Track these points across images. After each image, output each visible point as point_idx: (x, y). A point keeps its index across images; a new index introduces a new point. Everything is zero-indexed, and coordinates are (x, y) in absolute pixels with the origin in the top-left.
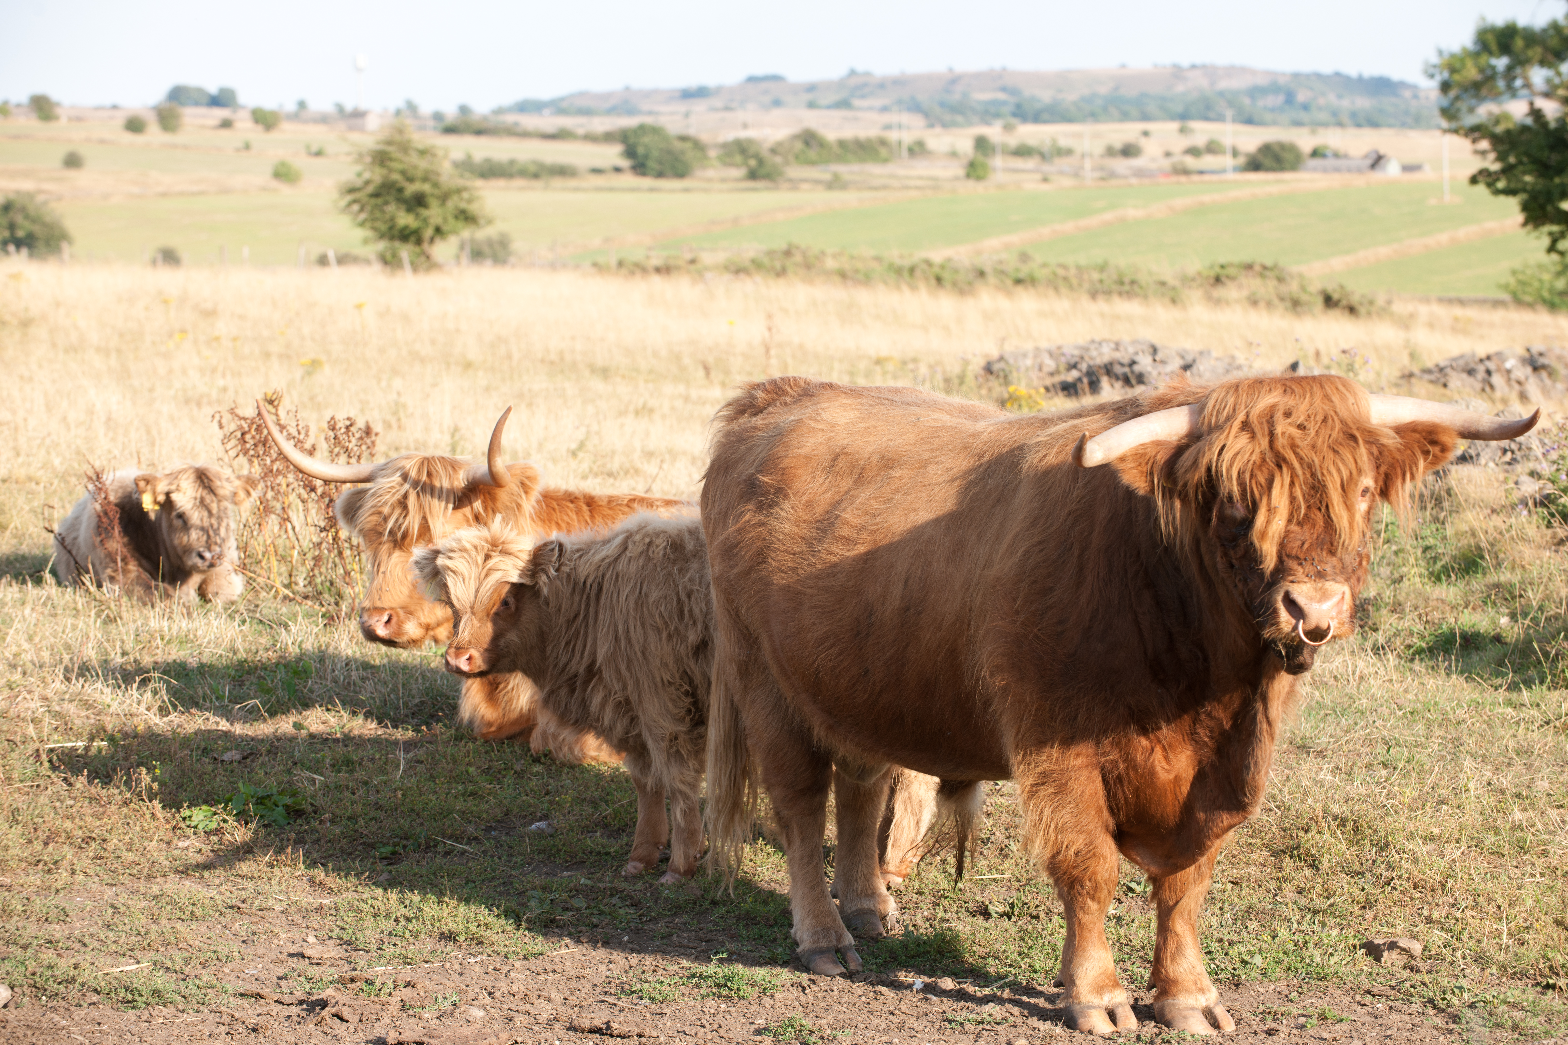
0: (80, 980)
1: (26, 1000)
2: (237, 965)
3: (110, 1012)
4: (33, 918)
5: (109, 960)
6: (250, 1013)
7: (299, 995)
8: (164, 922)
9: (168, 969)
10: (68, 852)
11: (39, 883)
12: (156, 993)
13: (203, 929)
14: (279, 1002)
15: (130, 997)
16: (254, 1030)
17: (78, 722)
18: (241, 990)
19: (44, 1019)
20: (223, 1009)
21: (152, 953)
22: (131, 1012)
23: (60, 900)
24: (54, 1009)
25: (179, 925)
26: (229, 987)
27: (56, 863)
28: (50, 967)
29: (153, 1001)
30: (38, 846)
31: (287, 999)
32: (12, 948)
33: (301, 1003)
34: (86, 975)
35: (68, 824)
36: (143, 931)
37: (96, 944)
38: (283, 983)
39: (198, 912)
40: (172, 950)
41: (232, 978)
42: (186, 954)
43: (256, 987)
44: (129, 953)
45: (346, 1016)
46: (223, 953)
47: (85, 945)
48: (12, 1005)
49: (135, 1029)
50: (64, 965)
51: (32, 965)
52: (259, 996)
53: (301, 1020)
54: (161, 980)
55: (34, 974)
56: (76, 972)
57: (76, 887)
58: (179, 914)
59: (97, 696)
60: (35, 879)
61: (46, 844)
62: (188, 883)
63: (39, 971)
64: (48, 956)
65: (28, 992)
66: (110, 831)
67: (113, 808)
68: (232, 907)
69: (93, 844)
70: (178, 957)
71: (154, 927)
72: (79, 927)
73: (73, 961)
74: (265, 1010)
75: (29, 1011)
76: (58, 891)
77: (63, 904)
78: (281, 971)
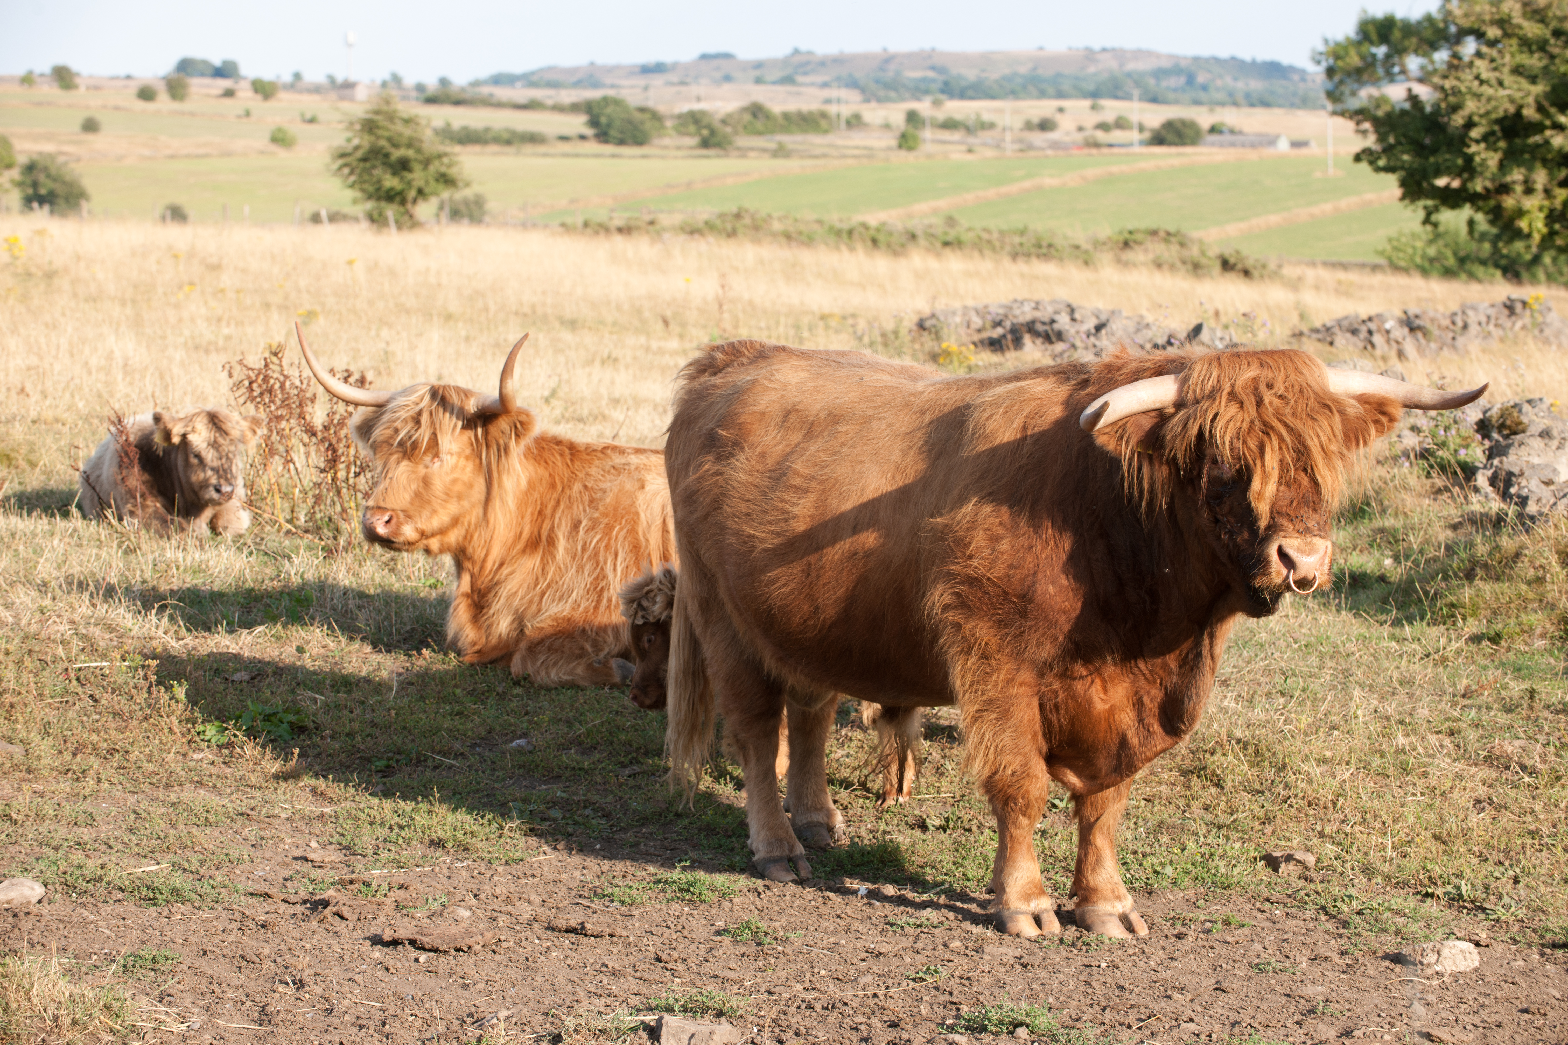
0: (107, 879)
1: (58, 896)
2: (247, 866)
3: (133, 909)
4: (63, 822)
5: (133, 862)
6: (259, 911)
7: (303, 895)
8: (181, 827)
9: (185, 870)
10: (95, 762)
11: (68, 790)
12: (175, 891)
13: (216, 833)
14: (285, 901)
15: (151, 895)
16: (263, 926)
17: (102, 644)
18: (251, 890)
19: (74, 914)
20: (235, 907)
21: (171, 855)
22: (152, 908)
23: (88, 806)
24: (83, 905)
25: (194, 830)
26: (240, 887)
27: (83, 772)
28: (80, 867)
29: (172, 899)
30: (67, 756)
31: (292, 898)
32: (46, 849)
33: (305, 902)
34: (112, 875)
35: (94, 737)
36: (162, 835)
37: (120, 846)
38: (288, 884)
39: (212, 818)
40: (188, 853)
41: (243, 879)
42: (201, 857)
43: (264, 888)
44: (150, 855)
45: (346, 914)
46: (234, 855)
47: (110, 847)
48: (45, 900)
49: (156, 924)
50: (92, 866)
51: (63, 865)
52: (267, 896)
53: (305, 918)
54: (179, 880)
55: (65, 873)
56: (103, 872)
57: (102, 794)
58: (195, 820)
59: (120, 620)
60: (65, 786)
61: (74, 755)
62: (202, 792)
63: (70, 870)
64: (78, 856)
65: (59, 889)
66: (132, 744)
67: (135, 722)
68: (242, 814)
69: (117, 756)
70: (194, 859)
71: (172, 831)
72: (104, 830)
73: (100, 861)
74: (273, 908)
75: (61, 906)
76: (85, 797)
77: (90, 810)
78: (287, 873)
